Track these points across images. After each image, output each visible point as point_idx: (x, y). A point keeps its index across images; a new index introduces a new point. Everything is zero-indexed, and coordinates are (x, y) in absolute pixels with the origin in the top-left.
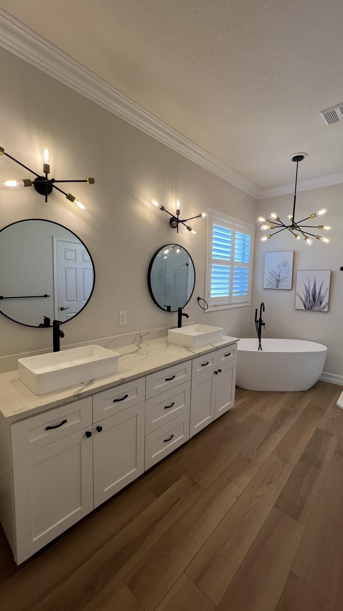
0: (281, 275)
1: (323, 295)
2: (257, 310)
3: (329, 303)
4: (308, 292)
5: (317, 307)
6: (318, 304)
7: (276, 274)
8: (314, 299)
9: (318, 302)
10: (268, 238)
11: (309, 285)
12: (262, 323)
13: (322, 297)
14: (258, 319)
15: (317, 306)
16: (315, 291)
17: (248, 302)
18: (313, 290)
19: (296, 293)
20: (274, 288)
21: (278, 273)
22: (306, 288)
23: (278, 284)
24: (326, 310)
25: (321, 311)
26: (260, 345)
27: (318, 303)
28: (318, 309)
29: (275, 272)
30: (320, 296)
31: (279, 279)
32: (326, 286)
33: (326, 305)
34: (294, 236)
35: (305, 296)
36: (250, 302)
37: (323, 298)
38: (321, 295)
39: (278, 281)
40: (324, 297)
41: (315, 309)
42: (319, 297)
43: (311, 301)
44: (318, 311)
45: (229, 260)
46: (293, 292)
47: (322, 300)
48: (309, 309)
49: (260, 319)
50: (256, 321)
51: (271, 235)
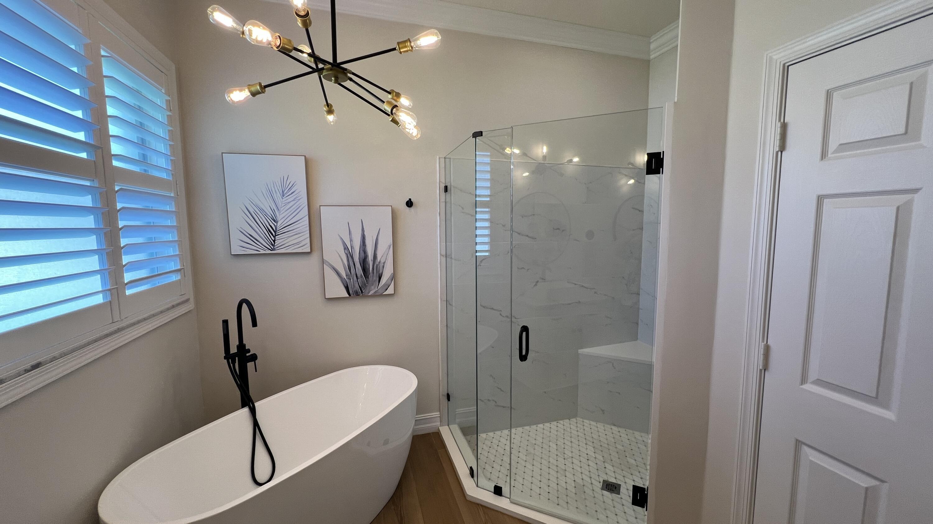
0: (279, 217)
1: (382, 261)
2: (225, 323)
3: (394, 277)
4: (350, 256)
5: (373, 287)
6: (375, 281)
7: (266, 215)
8: (365, 269)
9: (373, 278)
10: (254, 94)
11: (351, 240)
12: (248, 355)
13: (381, 265)
14: (233, 349)
15: (373, 285)
16: (365, 252)
17: (187, 301)
18: (361, 251)
19: (323, 261)
20: (262, 252)
21: (269, 212)
22: (346, 248)
23: (274, 241)
24: (390, 291)
25: (382, 295)
26: (256, 425)
27: (375, 278)
28: (375, 292)
29: (261, 210)
30: (377, 262)
31: (276, 228)
32: (386, 241)
33: (390, 281)
34: (326, 109)
35: (344, 264)
36: (192, 300)
37: (383, 267)
38: (379, 260)
39: (273, 233)
40: (384, 263)
41: (369, 293)
42: (375, 265)
43: (359, 276)
44: (375, 296)
45: (84, 155)
46: (314, 259)
47: (381, 272)
48: (357, 294)
49: (241, 346)
50: (228, 356)
51: (266, 86)
